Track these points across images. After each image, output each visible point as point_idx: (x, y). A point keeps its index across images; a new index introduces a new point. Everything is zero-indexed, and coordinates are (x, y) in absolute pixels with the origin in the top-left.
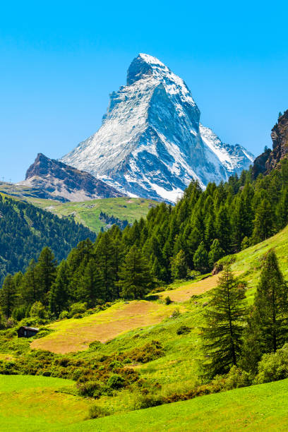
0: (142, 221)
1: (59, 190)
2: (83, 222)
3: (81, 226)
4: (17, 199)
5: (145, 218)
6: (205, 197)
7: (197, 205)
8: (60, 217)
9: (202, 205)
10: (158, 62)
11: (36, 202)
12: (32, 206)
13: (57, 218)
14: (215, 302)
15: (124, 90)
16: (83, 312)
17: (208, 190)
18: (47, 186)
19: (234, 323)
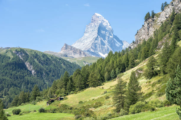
0: (95, 63)
1: (71, 54)
2: (78, 64)
3: (78, 65)
4: (58, 57)
5: (96, 62)
6: (114, 55)
7: (111, 58)
8: (71, 62)
9: (113, 58)
10: (100, 15)
11: (64, 58)
12: (63, 59)
13: (70, 63)
14: (117, 88)
15: (90, 24)
16: (77, 92)
17: (115, 54)
18: (67, 53)
19: (122, 95)
